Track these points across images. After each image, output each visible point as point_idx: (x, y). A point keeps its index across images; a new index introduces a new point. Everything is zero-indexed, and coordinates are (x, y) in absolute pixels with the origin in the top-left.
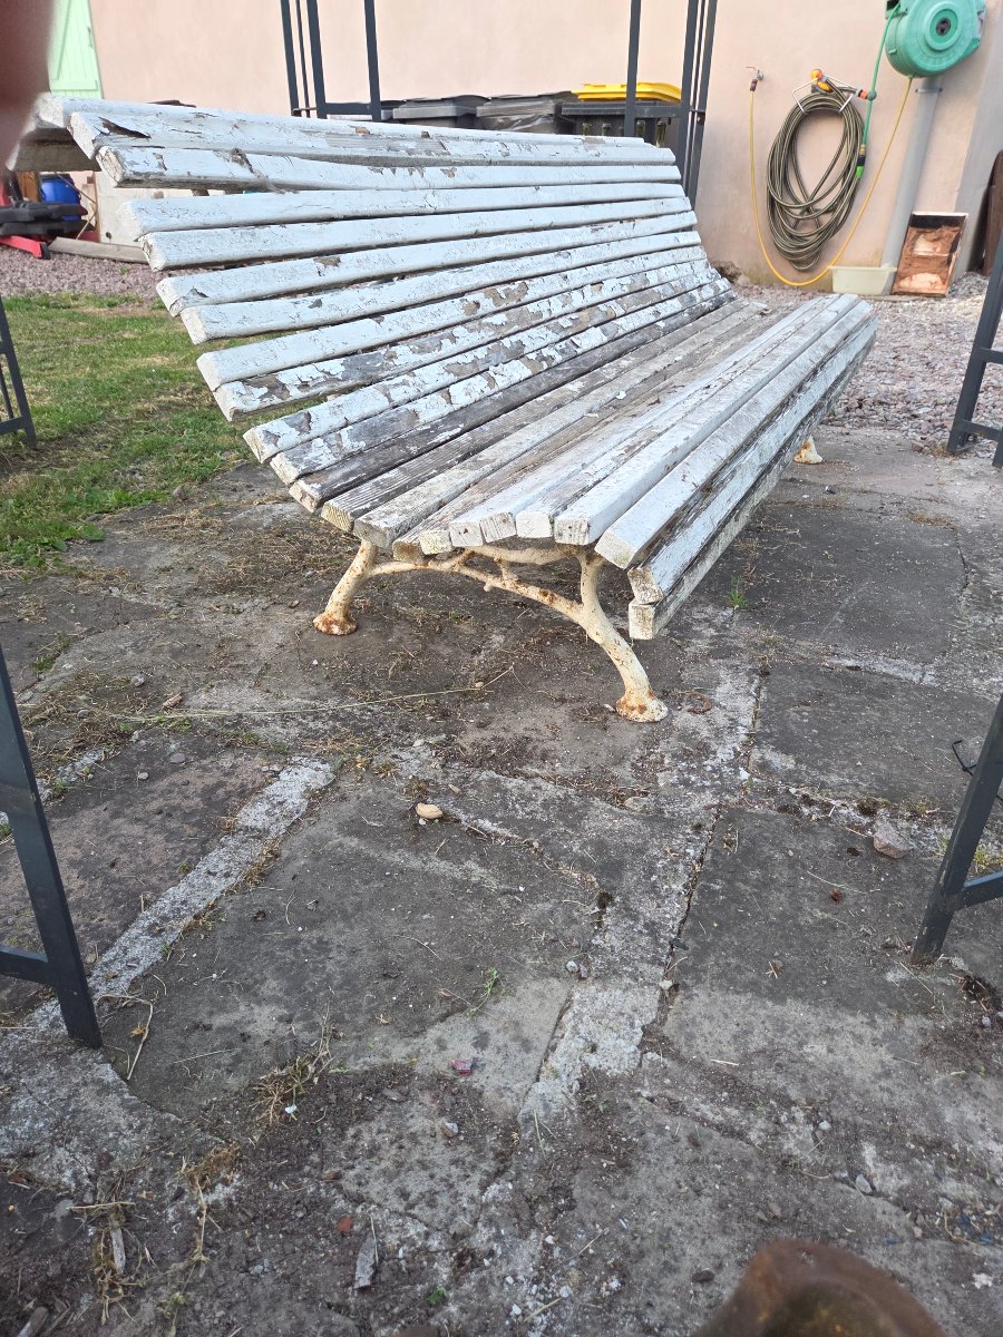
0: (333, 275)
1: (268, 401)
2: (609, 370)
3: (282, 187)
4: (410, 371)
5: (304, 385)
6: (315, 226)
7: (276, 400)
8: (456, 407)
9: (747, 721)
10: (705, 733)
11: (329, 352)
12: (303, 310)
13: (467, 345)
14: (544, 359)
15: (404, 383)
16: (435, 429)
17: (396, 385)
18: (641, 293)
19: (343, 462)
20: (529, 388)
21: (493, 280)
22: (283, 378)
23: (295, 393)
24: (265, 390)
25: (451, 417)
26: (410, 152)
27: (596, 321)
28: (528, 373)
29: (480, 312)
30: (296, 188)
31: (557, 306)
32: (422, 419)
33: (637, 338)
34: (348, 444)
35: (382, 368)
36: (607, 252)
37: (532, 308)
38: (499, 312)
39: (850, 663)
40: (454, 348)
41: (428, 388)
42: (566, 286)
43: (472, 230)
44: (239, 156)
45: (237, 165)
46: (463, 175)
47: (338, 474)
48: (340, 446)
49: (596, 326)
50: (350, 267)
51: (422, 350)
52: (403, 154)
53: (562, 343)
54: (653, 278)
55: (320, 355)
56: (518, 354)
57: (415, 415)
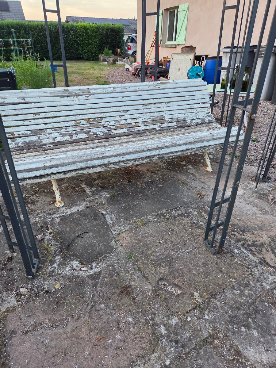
0: (37, 117)
1: (10, 136)
2: (117, 138)
3: (31, 103)
4: (49, 134)
5: (20, 135)
6: (37, 109)
7: (12, 136)
8: (55, 141)
9: (68, 213)
10: (59, 212)
11: (29, 129)
12: (26, 123)
13: (70, 130)
14: (96, 134)
15: (46, 136)
16: (46, 144)
17: (43, 136)
18: (156, 121)
19: (18, 147)
20: (83, 140)
21: (90, 118)
22: (14, 133)
23: (16, 136)
24: (10, 134)
25: (53, 143)
26: (76, 93)
27: (127, 127)
28: (87, 137)
29: (80, 124)
30: (35, 103)
31: (112, 123)
32: (43, 142)
33: (143, 132)
34: (20, 145)
35: (41, 133)
36: (148, 111)
37: (100, 124)
38: (87, 124)
39: (104, 212)
40: (66, 130)
41: (52, 137)
42: (120, 119)
43: (90, 108)
44: (23, 98)
45: (22, 100)
46: (92, 97)
47: (14, 149)
48: (18, 145)
49: (125, 128)
50: (42, 115)
51: (55, 130)
52: (74, 94)
53: (107, 132)
54: (166, 117)
55: (26, 130)
56: (88, 133)
57: (42, 142)
